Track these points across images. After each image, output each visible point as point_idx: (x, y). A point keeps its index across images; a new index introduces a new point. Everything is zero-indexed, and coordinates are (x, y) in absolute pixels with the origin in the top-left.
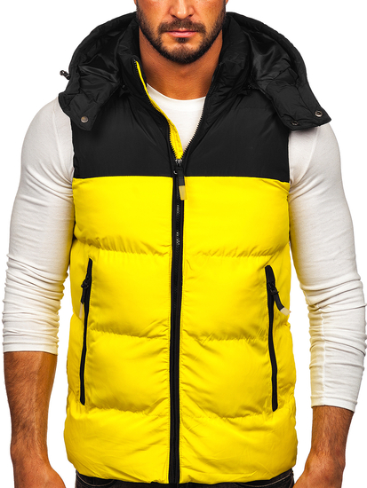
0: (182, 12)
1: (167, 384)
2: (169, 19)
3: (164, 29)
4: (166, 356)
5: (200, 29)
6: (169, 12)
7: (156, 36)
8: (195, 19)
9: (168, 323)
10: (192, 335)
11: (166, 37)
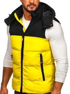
0: (32, 2)
1: (21, 74)
2: (29, 4)
3: (28, 6)
4: (20, 69)
5: (35, 5)
6: (29, 2)
7: (26, 7)
8: (34, 3)
9: (21, 63)
10: (25, 65)
11: (28, 7)
